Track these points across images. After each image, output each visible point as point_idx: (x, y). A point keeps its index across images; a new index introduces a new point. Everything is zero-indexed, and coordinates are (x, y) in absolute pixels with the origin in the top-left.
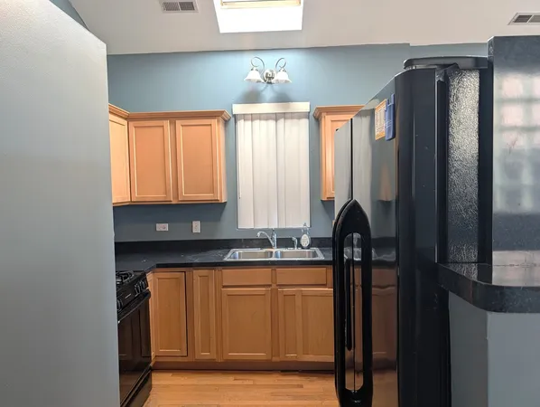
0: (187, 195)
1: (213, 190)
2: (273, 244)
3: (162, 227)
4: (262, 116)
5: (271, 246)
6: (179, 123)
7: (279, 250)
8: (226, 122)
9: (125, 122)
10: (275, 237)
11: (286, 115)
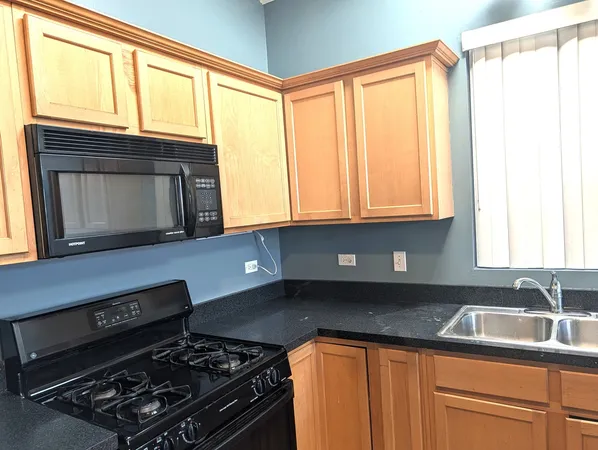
0: (375, 207)
1: (419, 196)
2: (553, 303)
3: (347, 260)
4: (525, 44)
5: (548, 307)
6: (358, 81)
7: (568, 318)
8: (449, 70)
9: (278, 96)
10: (558, 288)
11: (584, 30)
